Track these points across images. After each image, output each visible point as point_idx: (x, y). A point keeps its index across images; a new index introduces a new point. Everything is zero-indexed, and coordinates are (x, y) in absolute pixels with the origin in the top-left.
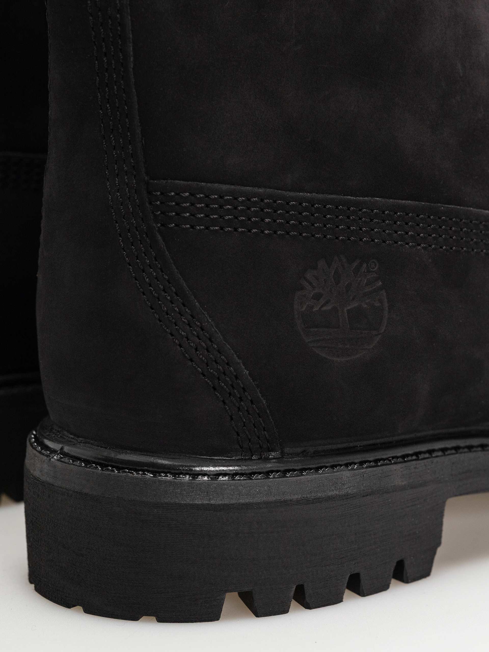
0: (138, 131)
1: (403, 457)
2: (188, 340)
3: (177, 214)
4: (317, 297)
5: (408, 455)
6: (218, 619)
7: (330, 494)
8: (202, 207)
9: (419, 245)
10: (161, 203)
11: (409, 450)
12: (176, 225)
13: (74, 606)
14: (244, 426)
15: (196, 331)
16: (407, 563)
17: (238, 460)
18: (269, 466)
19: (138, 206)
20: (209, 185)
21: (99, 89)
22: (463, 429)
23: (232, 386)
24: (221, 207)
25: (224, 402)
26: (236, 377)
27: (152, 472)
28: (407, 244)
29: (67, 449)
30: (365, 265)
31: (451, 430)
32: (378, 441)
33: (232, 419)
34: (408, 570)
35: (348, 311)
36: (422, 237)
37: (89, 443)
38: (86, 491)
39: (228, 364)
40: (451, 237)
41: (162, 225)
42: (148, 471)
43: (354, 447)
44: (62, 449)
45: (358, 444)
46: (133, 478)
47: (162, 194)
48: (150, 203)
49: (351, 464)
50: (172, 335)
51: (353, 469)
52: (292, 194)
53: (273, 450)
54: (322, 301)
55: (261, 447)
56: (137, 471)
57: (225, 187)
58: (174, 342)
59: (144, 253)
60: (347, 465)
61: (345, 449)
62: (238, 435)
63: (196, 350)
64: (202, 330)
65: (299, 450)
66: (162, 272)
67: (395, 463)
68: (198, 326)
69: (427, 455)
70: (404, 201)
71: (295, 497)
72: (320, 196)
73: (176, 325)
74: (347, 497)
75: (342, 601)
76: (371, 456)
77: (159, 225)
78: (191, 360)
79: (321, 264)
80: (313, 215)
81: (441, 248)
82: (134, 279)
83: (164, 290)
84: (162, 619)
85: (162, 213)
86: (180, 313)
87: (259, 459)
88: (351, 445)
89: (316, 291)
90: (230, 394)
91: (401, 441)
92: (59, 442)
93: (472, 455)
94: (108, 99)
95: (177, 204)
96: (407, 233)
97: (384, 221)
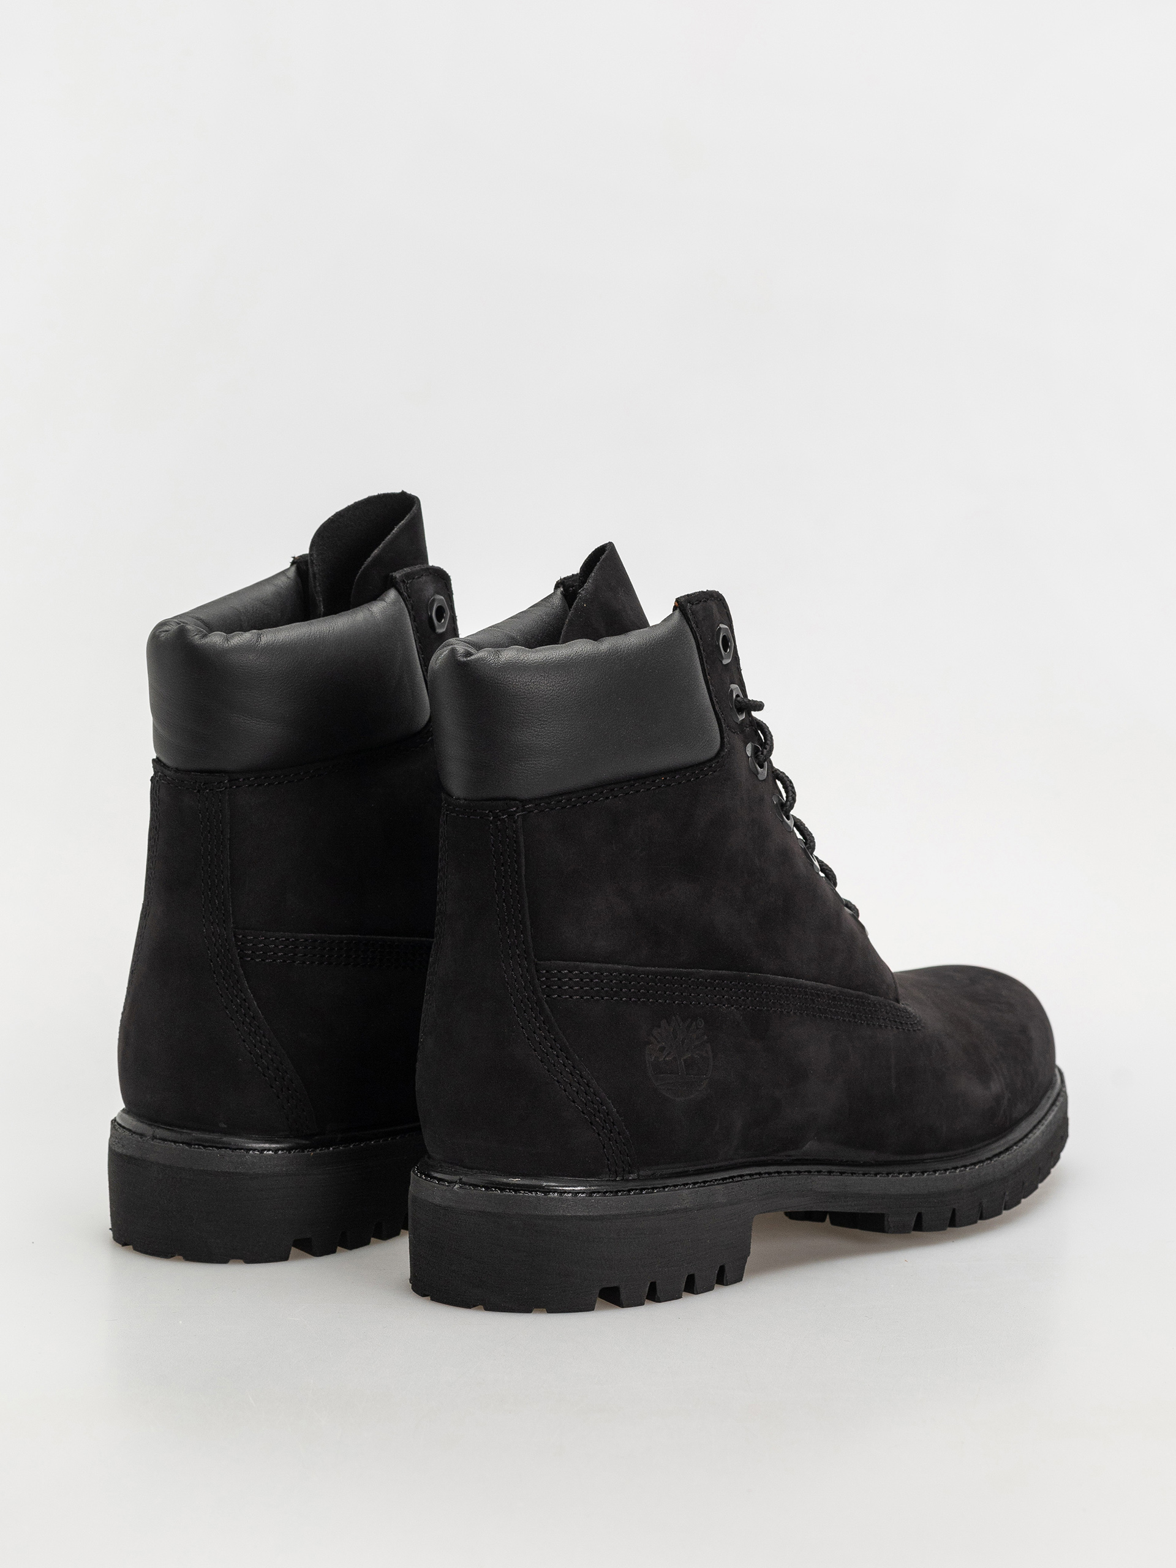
0: (528, 923)
1: (723, 1179)
2: (571, 1085)
3: (559, 987)
4: (662, 1049)
5: (726, 1179)
6: (593, 1310)
7: (675, 1207)
8: (578, 981)
9: (733, 1006)
10: (547, 979)
11: (726, 1175)
12: (559, 996)
13: (474, 1306)
14: (613, 1153)
15: (576, 1078)
16: (727, 1268)
17: (607, 1180)
18: (630, 1185)
19: (529, 982)
20: (583, 964)
21: (496, 891)
22: (763, 1158)
23: (604, 1121)
24: (592, 981)
25: (599, 1135)
26: (608, 1114)
27: (542, 1192)
28: (724, 1005)
29: (464, 1179)
30: (694, 1023)
31: (755, 1159)
32: (704, 1167)
33: (604, 1147)
34: (728, 1275)
35: (685, 1061)
36: (734, 1000)
37: (484, 1173)
38: (489, 1209)
39: (601, 1104)
40: (755, 999)
41: (547, 996)
42: (540, 1192)
43: (687, 1171)
44: (461, 1179)
45: (691, 1169)
46: (529, 1197)
47: (547, 972)
48: (538, 979)
49: (687, 1184)
50: (558, 1082)
51: (689, 1188)
52: (641, 969)
53: (632, 1173)
54: (665, 1053)
55: (624, 1170)
56: (531, 1192)
57: (594, 965)
58: (561, 1087)
59: (535, 1019)
60: (684, 1185)
61: (681, 1173)
62: (608, 1160)
63: (577, 1093)
64: (582, 1077)
65: (649, 1173)
66: (549, 1033)
67: (718, 1184)
68: (578, 1074)
69: (740, 1179)
70: (720, 971)
71: (650, 1210)
72: (661, 969)
73: (561, 1075)
74: (686, 1210)
75: (681, 1297)
76: (700, 1179)
77: (545, 996)
78: (574, 1102)
79: (663, 1022)
80: (656, 985)
81: (749, 1007)
82: (526, 1039)
83: (551, 1047)
84: (551, 1311)
85: (547, 986)
86: (564, 1065)
87: (622, 1180)
88: (686, 1169)
89: (660, 1045)
90: (603, 1127)
91: (720, 1167)
92: (456, 1175)
93: (770, 1179)
94: (504, 899)
95: (559, 979)
96: (723, 997)
97: (707, 988)
